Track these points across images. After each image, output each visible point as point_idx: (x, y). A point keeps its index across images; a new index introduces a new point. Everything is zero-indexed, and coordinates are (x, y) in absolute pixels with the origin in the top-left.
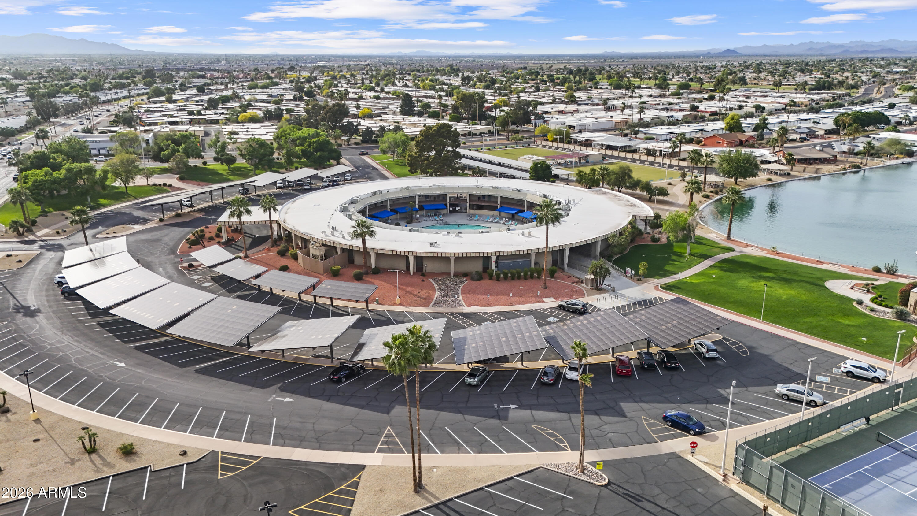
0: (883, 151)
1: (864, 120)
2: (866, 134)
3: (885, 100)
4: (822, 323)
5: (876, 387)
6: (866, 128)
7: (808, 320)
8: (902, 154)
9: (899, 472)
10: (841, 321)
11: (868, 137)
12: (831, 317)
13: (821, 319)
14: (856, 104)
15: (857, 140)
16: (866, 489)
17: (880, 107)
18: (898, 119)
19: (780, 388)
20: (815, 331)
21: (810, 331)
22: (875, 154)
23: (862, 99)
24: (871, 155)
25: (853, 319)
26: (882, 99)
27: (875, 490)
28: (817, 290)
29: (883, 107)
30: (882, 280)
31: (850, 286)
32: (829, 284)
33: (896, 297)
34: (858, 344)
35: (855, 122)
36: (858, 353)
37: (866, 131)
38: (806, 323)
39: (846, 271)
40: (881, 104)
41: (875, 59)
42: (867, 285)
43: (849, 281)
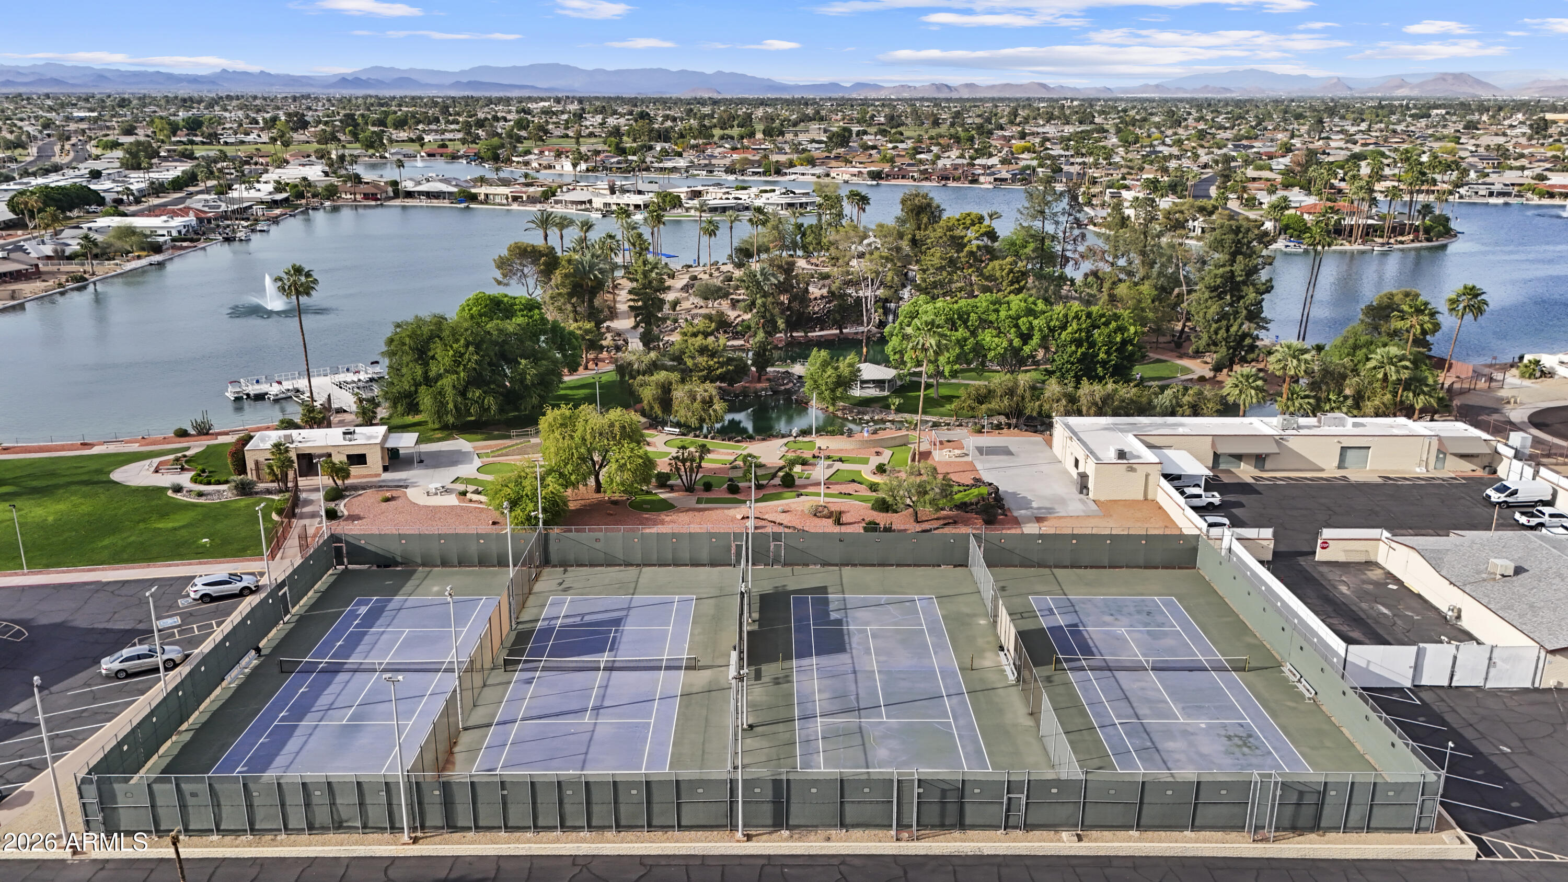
0: (113, 249)
1: (60, 200)
2: (73, 223)
3: (81, 166)
4: (132, 539)
5: (251, 601)
6: (68, 214)
7: (106, 542)
8: (143, 249)
9: (324, 700)
10: (160, 526)
11: (78, 227)
12: (142, 526)
13: (128, 534)
14: (34, 174)
15: (63, 235)
16: (292, 745)
17: (77, 177)
18: (115, 196)
19: (108, 664)
20: (125, 556)
21: (117, 558)
22: (103, 254)
23: (40, 164)
24: (96, 257)
25: (177, 517)
26: (74, 164)
27: (304, 738)
28: (101, 490)
29: (81, 176)
30: (195, 446)
31: (153, 469)
32: (118, 475)
33: (226, 465)
34: (200, 550)
35: (46, 204)
36: (205, 563)
37: (71, 218)
38: (105, 547)
39: (135, 447)
40: (77, 173)
41: (35, 97)
42: (177, 460)
43: (147, 462)
